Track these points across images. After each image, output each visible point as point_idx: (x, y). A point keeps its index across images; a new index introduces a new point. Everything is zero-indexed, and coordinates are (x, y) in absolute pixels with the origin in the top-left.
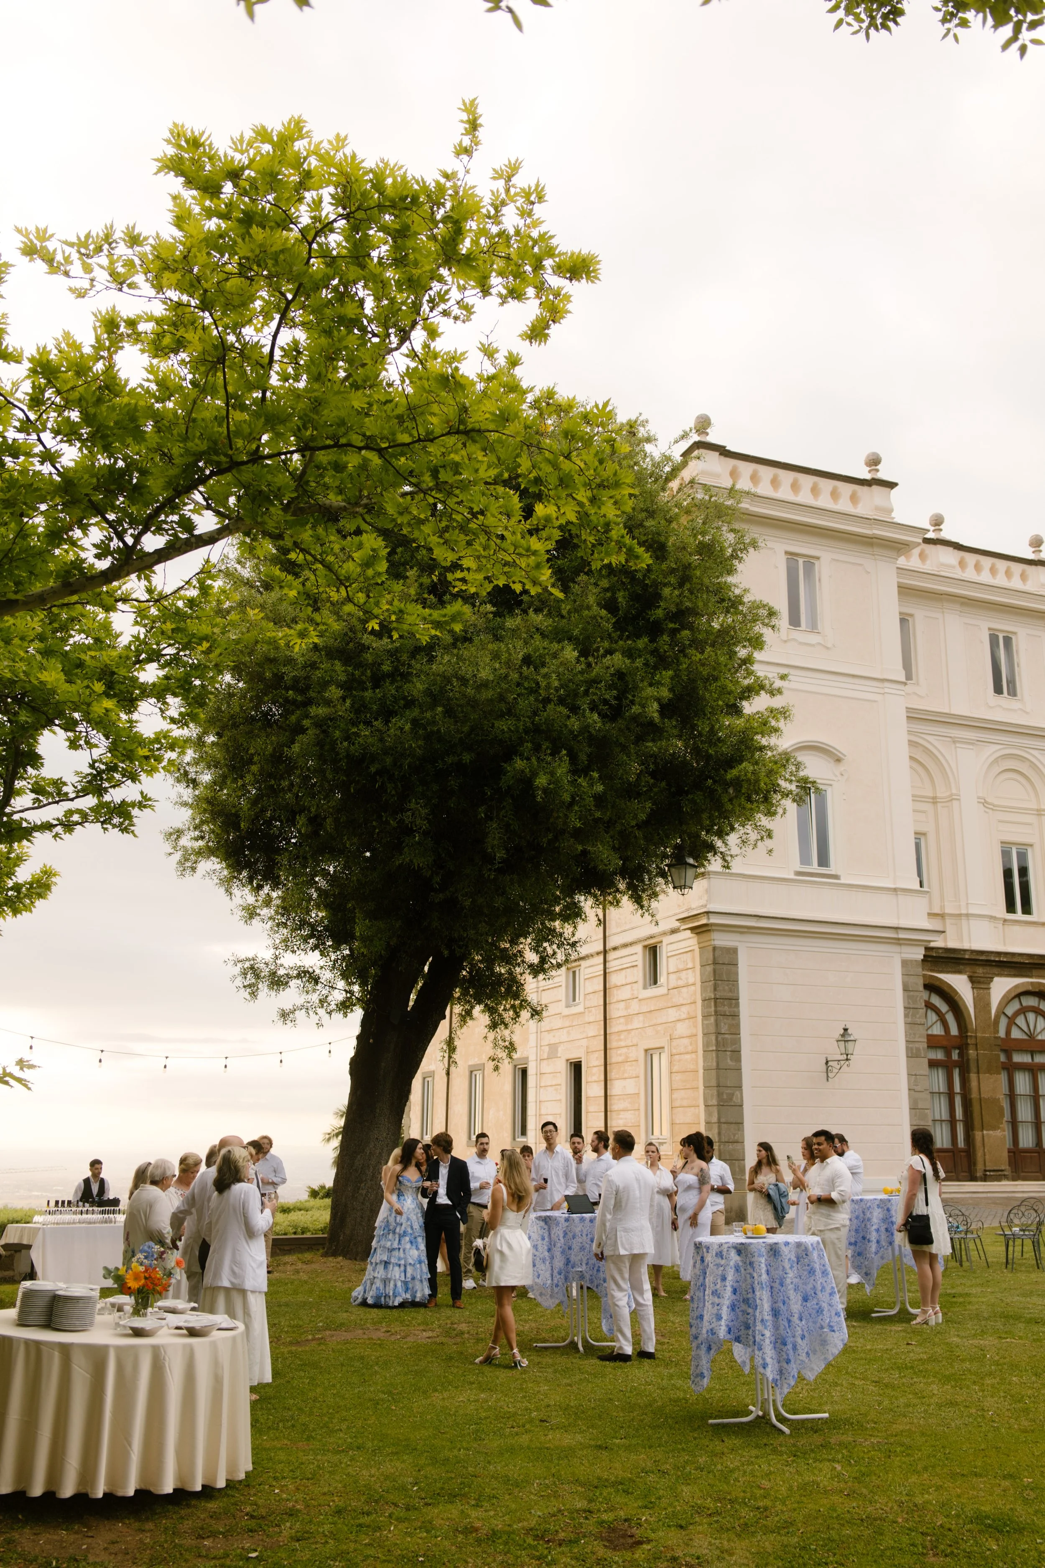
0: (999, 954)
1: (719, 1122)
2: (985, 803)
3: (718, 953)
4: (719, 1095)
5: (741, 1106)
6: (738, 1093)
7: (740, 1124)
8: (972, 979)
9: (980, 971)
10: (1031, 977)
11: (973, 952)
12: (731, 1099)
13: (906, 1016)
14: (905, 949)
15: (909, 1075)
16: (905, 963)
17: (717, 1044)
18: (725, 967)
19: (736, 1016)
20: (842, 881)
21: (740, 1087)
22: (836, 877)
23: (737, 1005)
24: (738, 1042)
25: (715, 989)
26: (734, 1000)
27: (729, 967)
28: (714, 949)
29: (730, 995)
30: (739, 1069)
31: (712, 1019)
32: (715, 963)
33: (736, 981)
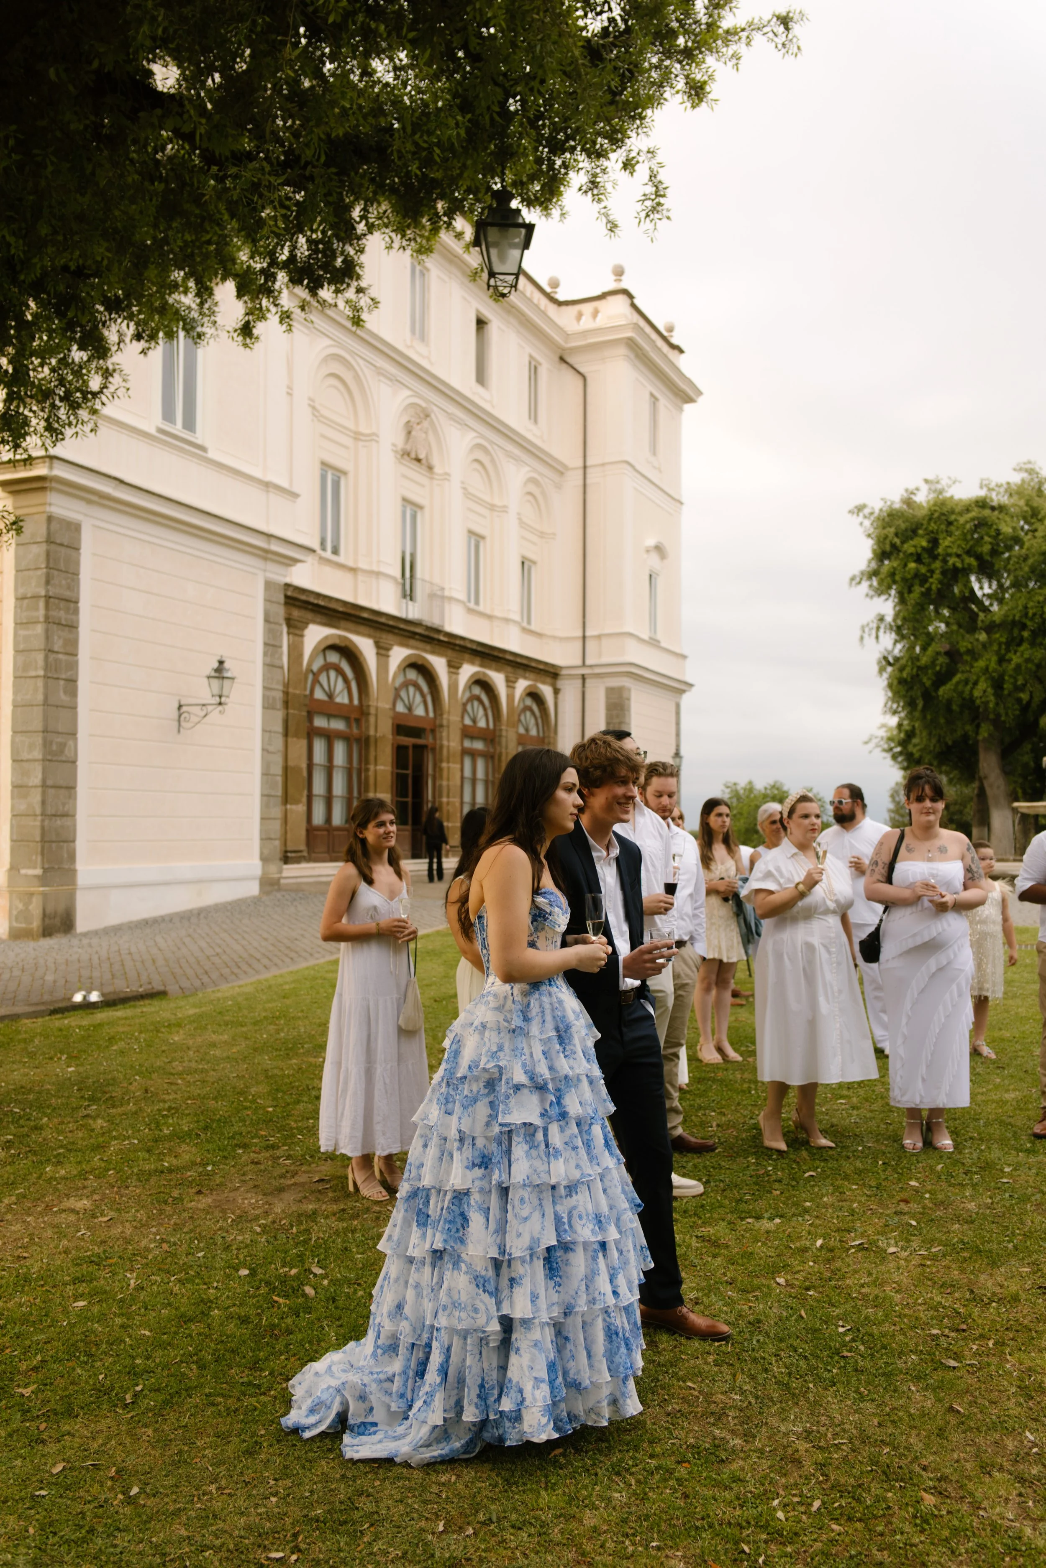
1: (44, 785)
2: (313, 408)
3: (54, 526)
4: (46, 744)
5: (74, 762)
6: (71, 743)
7: (70, 788)
9: (298, 613)
12: (62, 752)
13: (265, 654)
14: (271, 566)
15: (264, 731)
16: (267, 585)
17: (46, 668)
18: (63, 550)
19: (73, 627)
20: (208, 455)
21: (73, 734)
22: (203, 449)
23: (76, 611)
24: (73, 666)
25: (48, 582)
26: (71, 603)
27: (69, 551)
28: (50, 519)
29: (67, 594)
30: (74, 708)
31: (39, 629)
32: (49, 541)
33: (77, 574)
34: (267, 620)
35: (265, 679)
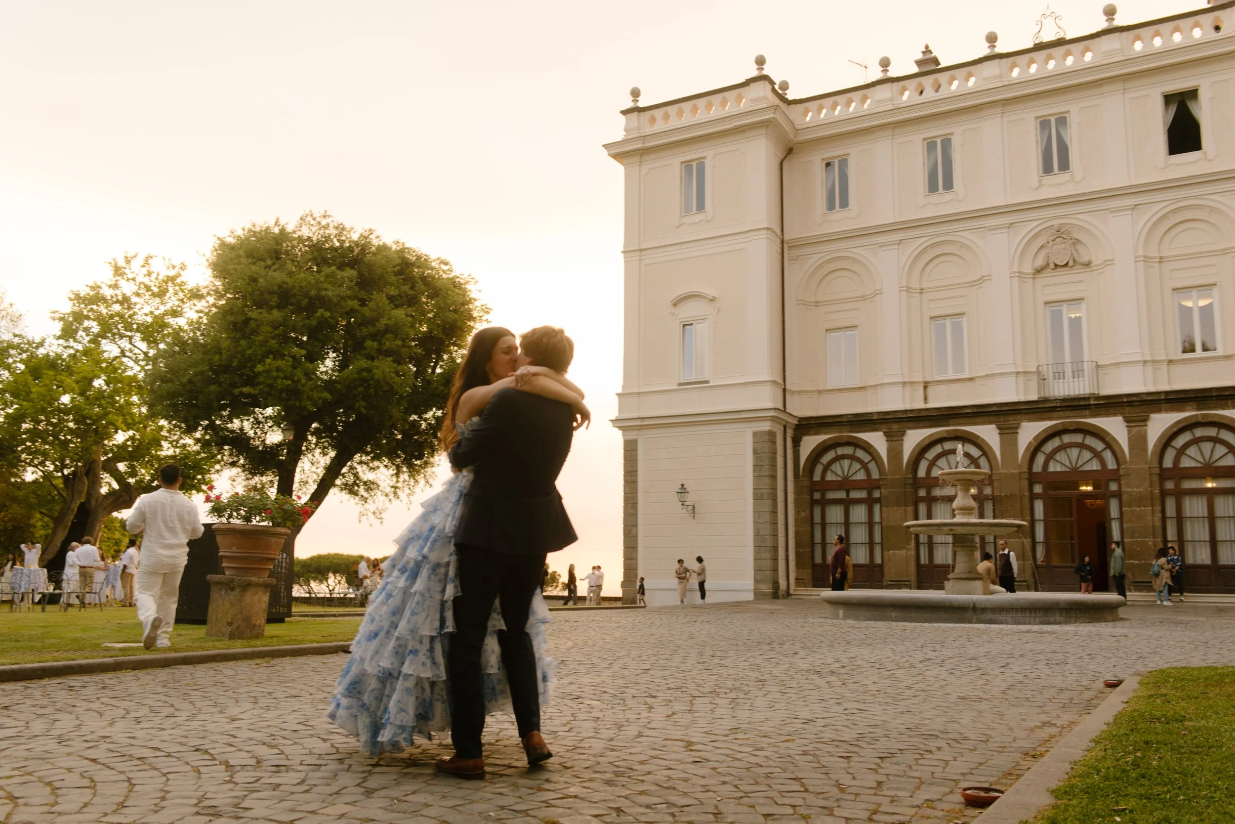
0: (905, 411)
2: (908, 289)
5: (636, 537)
6: (634, 529)
8: (886, 434)
9: (895, 427)
10: (949, 425)
11: (879, 413)
13: (754, 471)
14: (754, 424)
15: (755, 512)
16: (755, 434)
18: (630, 452)
19: (635, 482)
20: (711, 384)
21: (636, 526)
22: (707, 382)
23: (636, 475)
24: (636, 498)
26: (634, 473)
27: (632, 452)
29: (632, 469)
30: (636, 515)
33: (636, 460)
34: (755, 452)
35: (755, 484)
